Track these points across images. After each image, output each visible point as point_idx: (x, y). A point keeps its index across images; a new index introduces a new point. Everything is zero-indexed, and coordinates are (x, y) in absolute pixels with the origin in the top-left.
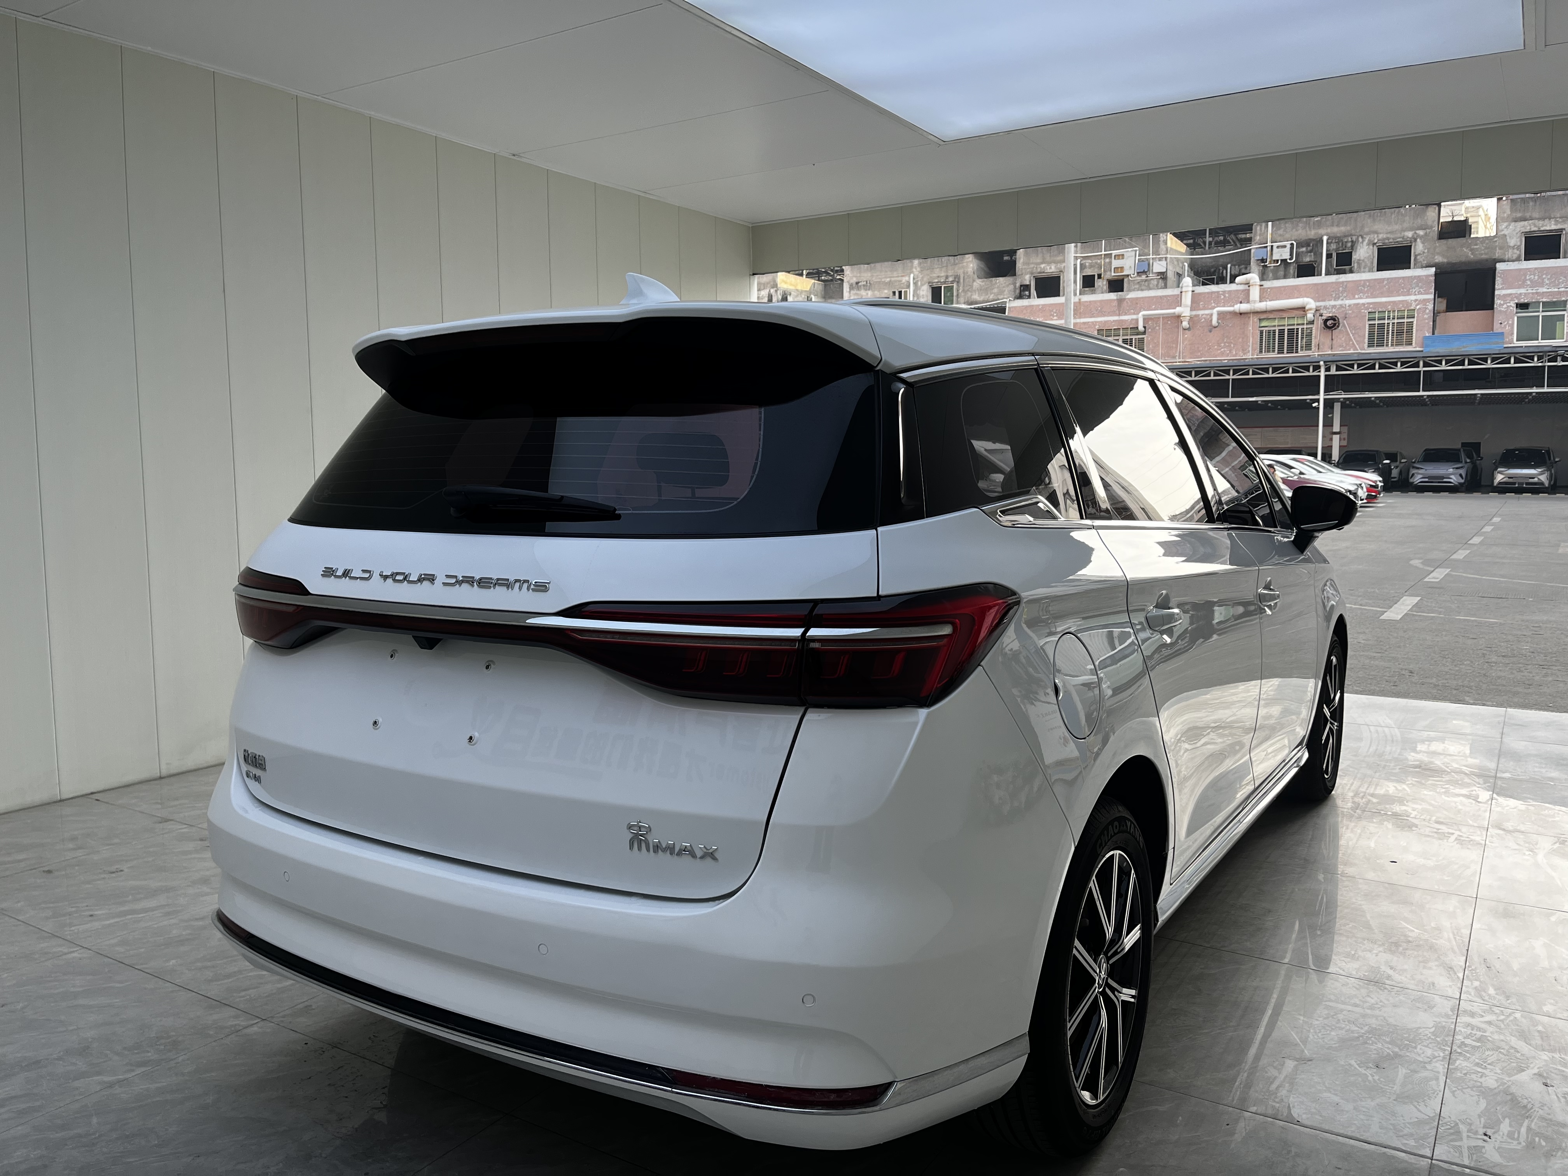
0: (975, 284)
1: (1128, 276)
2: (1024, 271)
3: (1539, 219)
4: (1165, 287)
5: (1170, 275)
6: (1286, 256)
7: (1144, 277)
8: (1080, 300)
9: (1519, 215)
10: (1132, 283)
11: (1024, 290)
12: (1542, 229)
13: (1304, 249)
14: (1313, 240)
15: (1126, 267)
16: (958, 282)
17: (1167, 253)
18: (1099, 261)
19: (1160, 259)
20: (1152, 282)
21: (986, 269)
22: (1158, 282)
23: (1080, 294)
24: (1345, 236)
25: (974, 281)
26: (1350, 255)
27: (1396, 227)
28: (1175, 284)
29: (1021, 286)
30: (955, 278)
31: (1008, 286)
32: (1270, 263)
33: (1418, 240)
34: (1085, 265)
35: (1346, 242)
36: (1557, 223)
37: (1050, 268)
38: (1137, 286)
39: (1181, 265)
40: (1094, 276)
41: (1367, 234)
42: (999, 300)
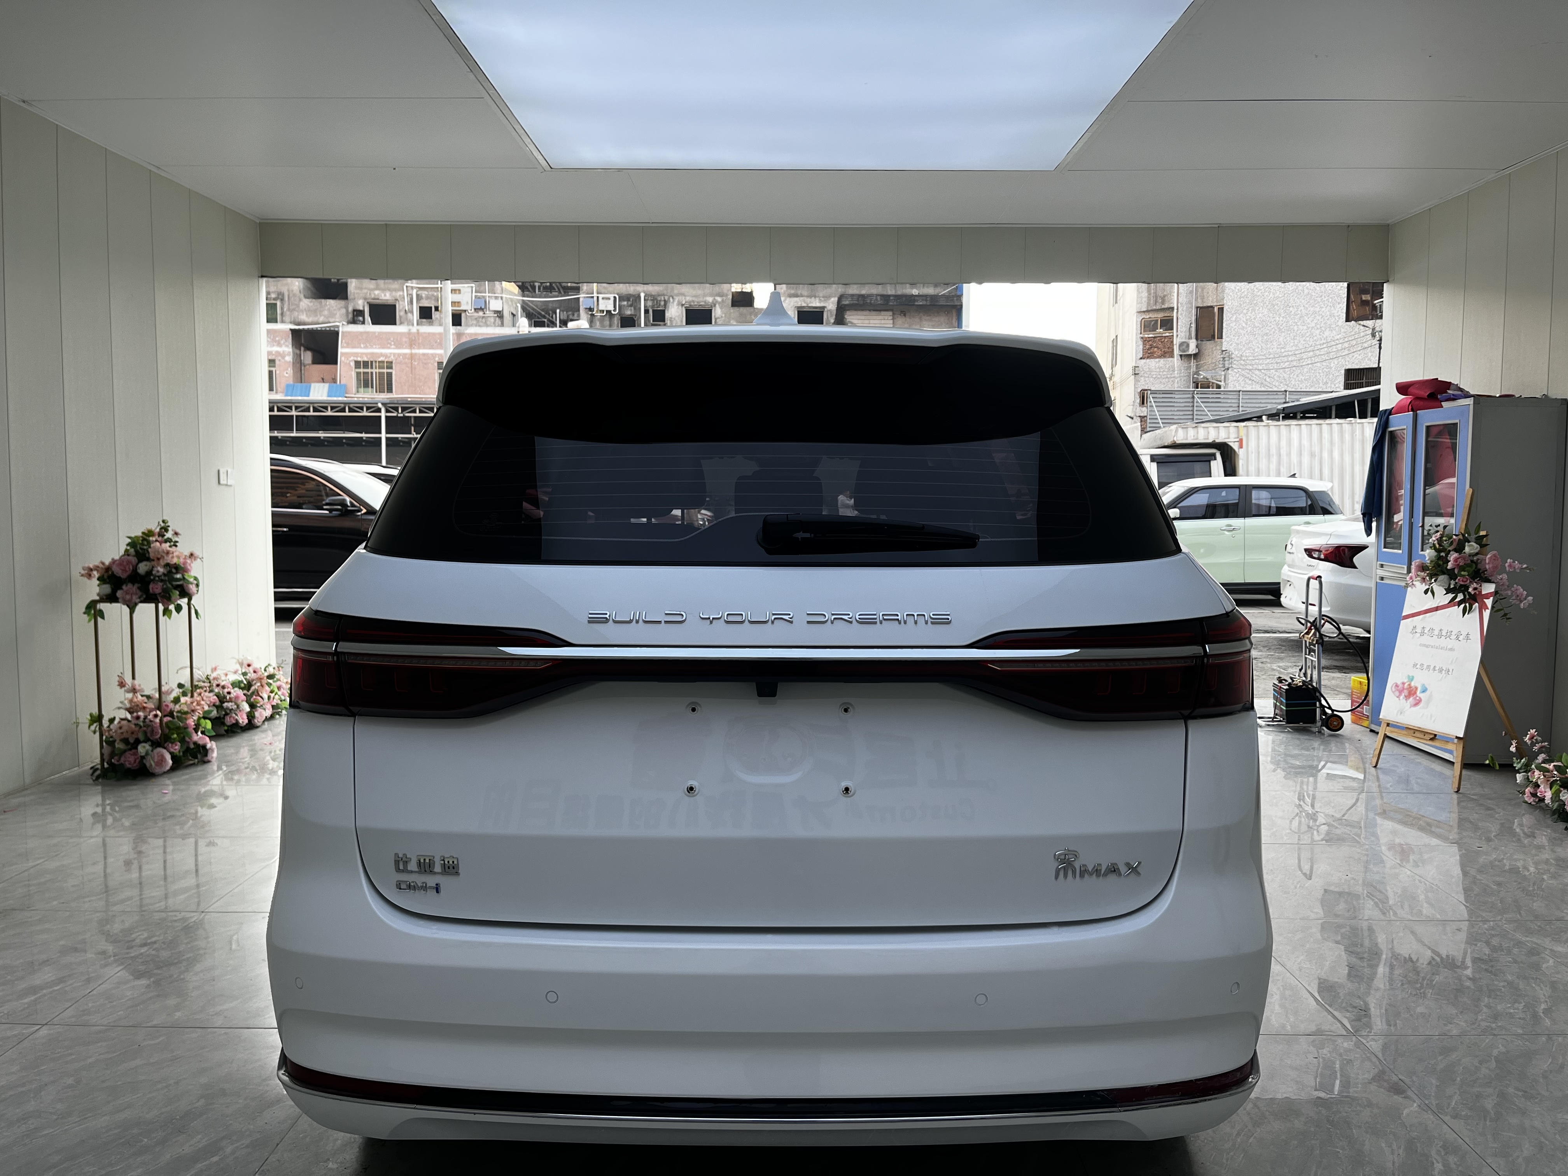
0: (302, 304)
1: (465, 311)
2: (356, 296)
3: (808, 297)
4: (502, 325)
5: (506, 314)
6: (611, 308)
7: (481, 314)
8: (418, 330)
9: (793, 292)
10: (469, 319)
11: (358, 315)
12: (810, 305)
13: (625, 303)
14: (633, 296)
15: (463, 303)
16: (282, 300)
17: (502, 293)
18: (435, 294)
19: (496, 298)
20: (489, 319)
21: (312, 289)
22: (495, 320)
23: (418, 324)
24: (659, 295)
25: (300, 300)
26: (663, 312)
27: (700, 292)
28: (511, 323)
29: (354, 311)
30: (278, 295)
31: (339, 309)
32: (597, 312)
33: (717, 305)
34: (422, 296)
35: (660, 301)
36: (820, 301)
37: (385, 295)
38: (475, 322)
39: (514, 305)
40: (431, 307)
41: (678, 295)
42: (330, 323)
